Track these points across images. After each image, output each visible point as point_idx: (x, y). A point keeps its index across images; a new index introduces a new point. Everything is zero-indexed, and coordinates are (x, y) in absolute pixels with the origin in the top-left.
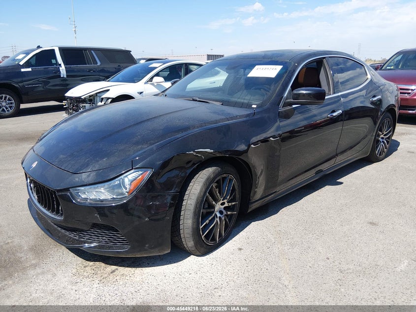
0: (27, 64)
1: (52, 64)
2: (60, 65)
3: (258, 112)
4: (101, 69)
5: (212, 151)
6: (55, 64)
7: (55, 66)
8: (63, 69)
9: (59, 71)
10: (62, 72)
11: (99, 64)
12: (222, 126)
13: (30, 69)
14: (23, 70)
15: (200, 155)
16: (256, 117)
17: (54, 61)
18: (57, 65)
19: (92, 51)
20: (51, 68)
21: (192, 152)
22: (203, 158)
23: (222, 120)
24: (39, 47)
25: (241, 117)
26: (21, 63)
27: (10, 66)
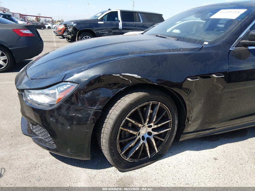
0: (102, 19)
1: (115, 21)
2: (119, 21)
3: (205, 48)
4: (143, 25)
5: (140, 77)
6: (117, 20)
7: (117, 22)
8: (120, 24)
9: (118, 25)
10: (120, 26)
11: (142, 22)
12: (158, 56)
13: (102, 23)
14: (99, 23)
15: (127, 79)
16: (201, 52)
17: (116, 19)
18: (118, 21)
19: (139, 14)
20: (114, 22)
21: (118, 75)
22: (131, 82)
23: (164, 50)
24: (109, 9)
25: (184, 50)
26: (99, 19)
27: (93, 20)
